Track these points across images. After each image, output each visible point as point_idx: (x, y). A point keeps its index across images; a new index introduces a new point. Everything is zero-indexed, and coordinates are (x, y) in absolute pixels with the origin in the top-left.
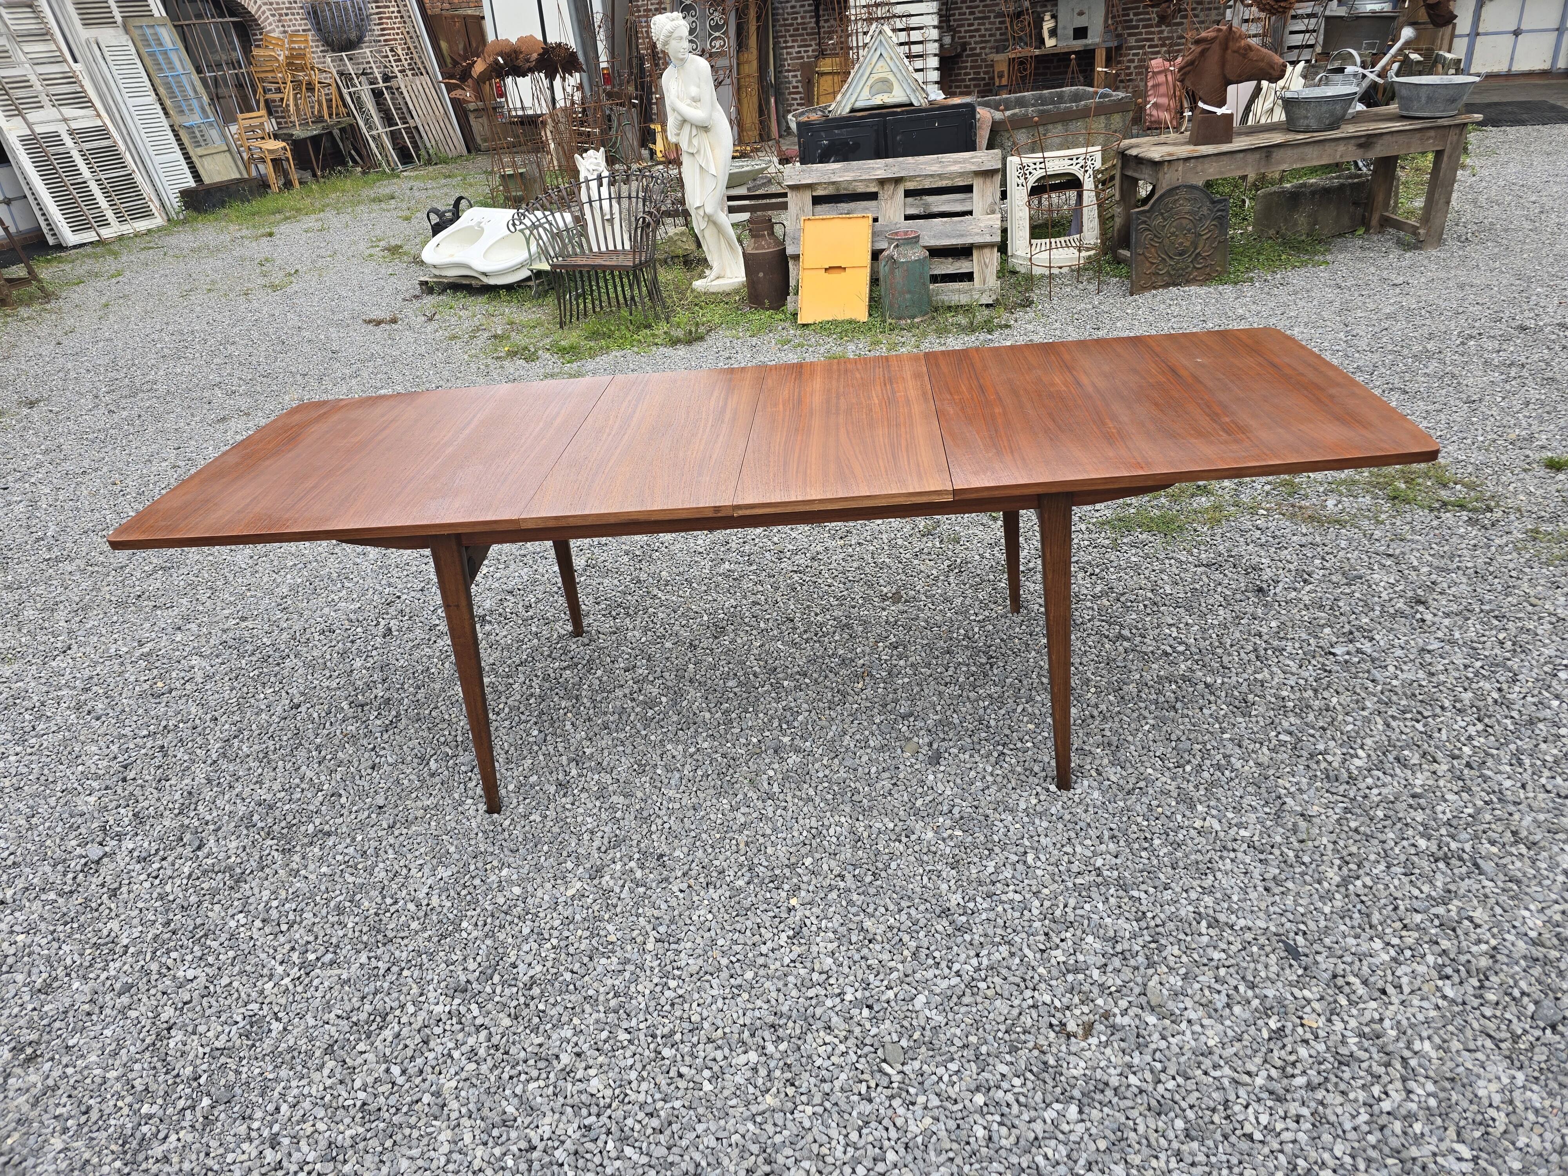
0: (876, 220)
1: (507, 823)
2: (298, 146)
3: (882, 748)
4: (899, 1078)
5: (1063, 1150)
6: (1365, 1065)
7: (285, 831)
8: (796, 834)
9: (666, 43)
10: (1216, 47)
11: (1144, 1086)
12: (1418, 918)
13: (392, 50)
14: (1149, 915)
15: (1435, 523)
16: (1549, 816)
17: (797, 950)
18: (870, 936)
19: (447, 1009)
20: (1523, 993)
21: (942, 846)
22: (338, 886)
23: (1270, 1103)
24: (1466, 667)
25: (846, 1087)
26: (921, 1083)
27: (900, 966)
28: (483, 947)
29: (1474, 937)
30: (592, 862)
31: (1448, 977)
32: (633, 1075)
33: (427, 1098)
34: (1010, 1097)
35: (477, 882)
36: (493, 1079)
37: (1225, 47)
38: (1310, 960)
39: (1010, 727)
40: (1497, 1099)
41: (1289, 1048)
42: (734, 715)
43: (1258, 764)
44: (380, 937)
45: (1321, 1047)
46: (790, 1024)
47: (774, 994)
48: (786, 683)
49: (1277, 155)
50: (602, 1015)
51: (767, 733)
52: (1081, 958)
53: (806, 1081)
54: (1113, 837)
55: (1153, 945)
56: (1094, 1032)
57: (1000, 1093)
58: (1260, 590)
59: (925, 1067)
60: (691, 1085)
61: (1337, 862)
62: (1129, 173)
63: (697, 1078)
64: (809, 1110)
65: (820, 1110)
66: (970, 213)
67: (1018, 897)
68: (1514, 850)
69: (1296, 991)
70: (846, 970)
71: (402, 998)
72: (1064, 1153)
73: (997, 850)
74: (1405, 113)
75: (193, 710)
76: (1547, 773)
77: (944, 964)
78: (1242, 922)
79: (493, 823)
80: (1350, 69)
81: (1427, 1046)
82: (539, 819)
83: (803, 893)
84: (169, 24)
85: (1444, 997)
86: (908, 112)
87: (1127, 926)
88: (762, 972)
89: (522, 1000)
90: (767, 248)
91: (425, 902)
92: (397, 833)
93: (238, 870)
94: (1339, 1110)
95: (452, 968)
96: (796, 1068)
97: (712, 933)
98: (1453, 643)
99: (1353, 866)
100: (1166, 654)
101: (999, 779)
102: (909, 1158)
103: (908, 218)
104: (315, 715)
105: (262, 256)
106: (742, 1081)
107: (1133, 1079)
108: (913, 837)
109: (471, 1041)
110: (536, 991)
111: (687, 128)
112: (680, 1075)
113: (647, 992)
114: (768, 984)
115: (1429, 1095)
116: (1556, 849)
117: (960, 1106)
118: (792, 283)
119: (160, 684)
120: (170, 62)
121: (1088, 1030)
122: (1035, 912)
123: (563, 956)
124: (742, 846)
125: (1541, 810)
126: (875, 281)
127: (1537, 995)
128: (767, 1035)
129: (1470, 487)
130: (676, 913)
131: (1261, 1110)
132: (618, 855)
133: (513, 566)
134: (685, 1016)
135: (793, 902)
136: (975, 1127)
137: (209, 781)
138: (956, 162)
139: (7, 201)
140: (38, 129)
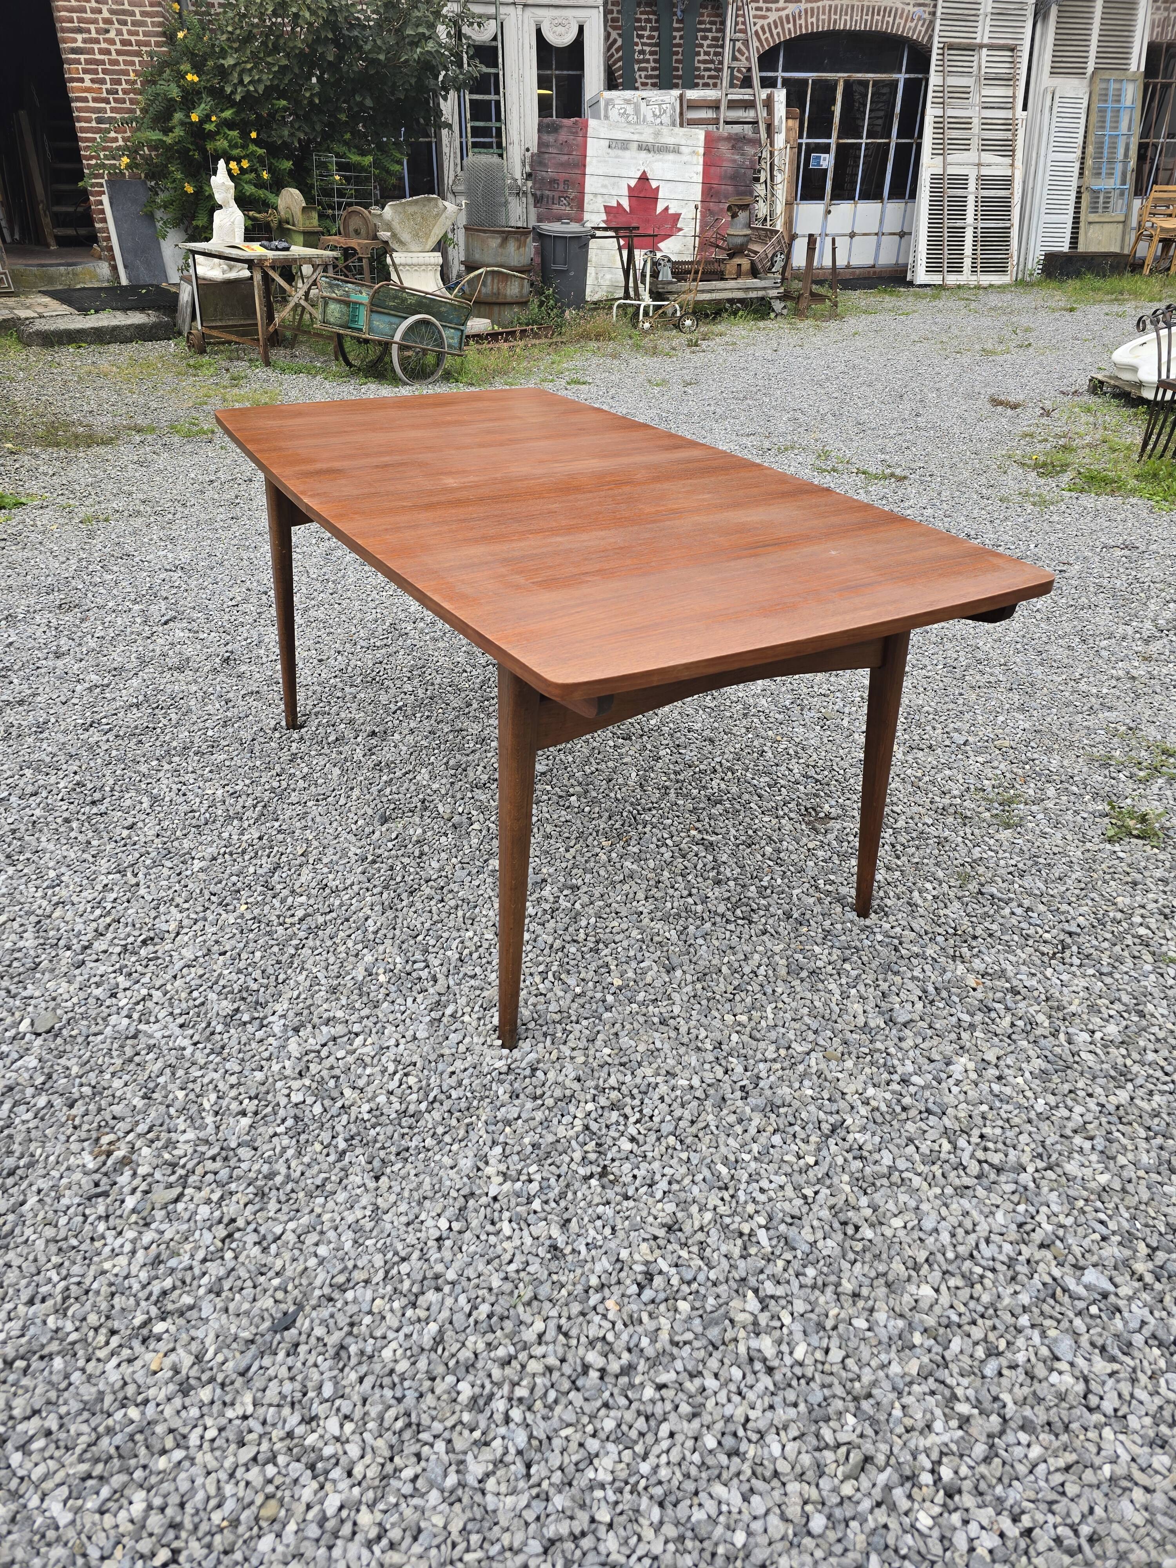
84: (1142, 80)
120: (1116, 121)
139: (902, 235)
140: (951, 170)
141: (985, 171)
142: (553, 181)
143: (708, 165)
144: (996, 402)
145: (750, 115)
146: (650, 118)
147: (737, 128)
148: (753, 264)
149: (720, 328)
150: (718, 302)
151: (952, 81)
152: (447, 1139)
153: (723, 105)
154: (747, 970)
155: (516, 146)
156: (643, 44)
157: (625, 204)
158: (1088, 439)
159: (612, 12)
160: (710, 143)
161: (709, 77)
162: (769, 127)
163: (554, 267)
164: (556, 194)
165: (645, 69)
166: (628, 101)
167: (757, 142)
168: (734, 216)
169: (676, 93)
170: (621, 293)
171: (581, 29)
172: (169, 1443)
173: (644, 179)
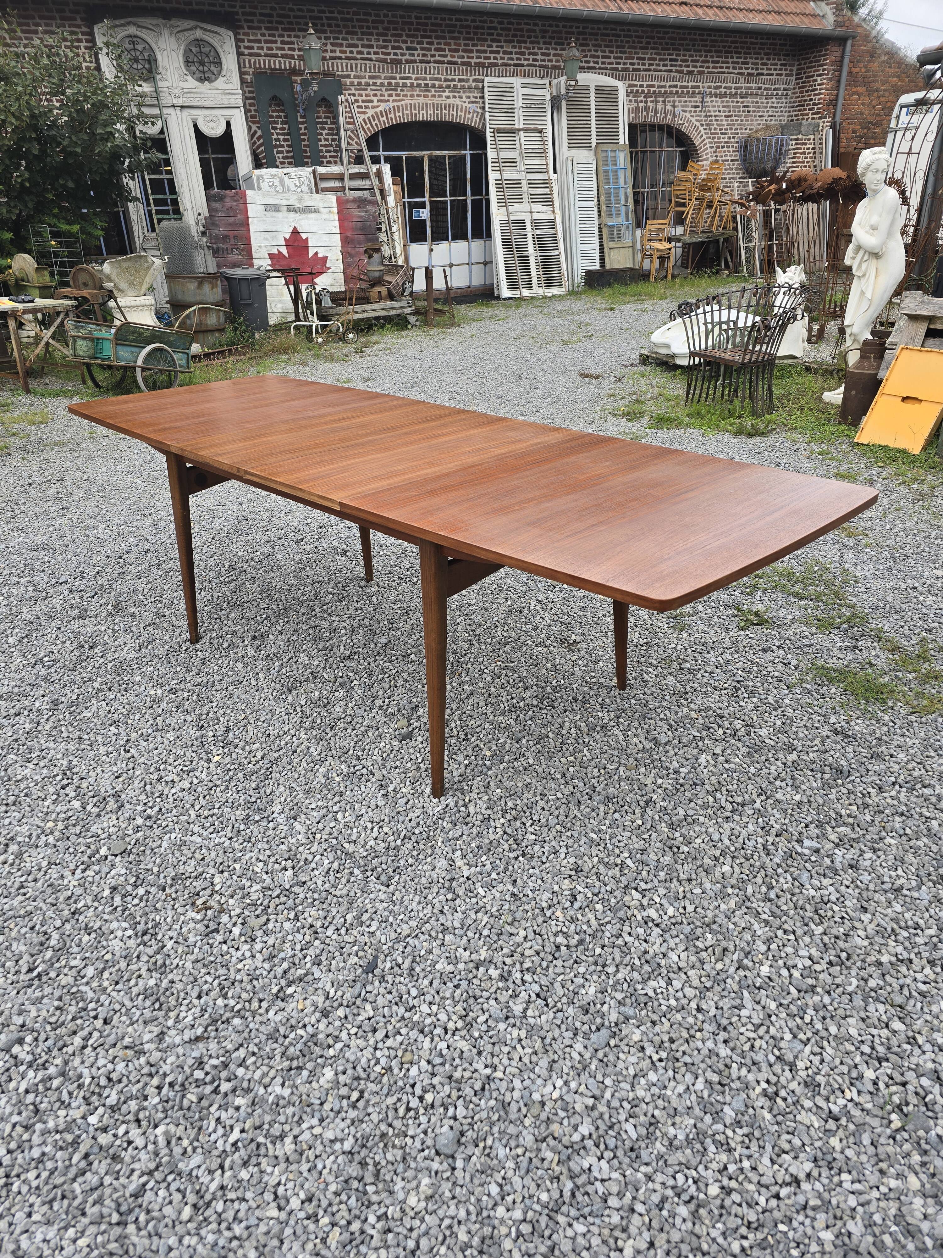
2: (689, 248)
84: (628, 150)
90: (867, 369)
111: (861, 254)
120: (616, 178)
139: (485, 263)
140: (513, 217)
141: (536, 217)
142: (225, 237)
143: (342, 221)
144: (584, 376)
145: (366, 183)
146: (293, 188)
147: (358, 194)
148: (389, 290)
149: (374, 338)
150: (368, 320)
151: (503, 155)
152: (421, 857)
153: (347, 177)
154: (564, 732)
155: (190, 212)
156: (278, 134)
157: (284, 251)
158: (650, 395)
159: (250, 111)
160: (341, 205)
161: (331, 157)
162: (382, 191)
163: (242, 301)
164: (229, 247)
165: (282, 152)
166: (274, 177)
167: (375, 203)
168: (370, 257)
169: (310, 169)
170: (292, 318)
171: (228, 123)
172: (330, 1041)
173: (295, 232)
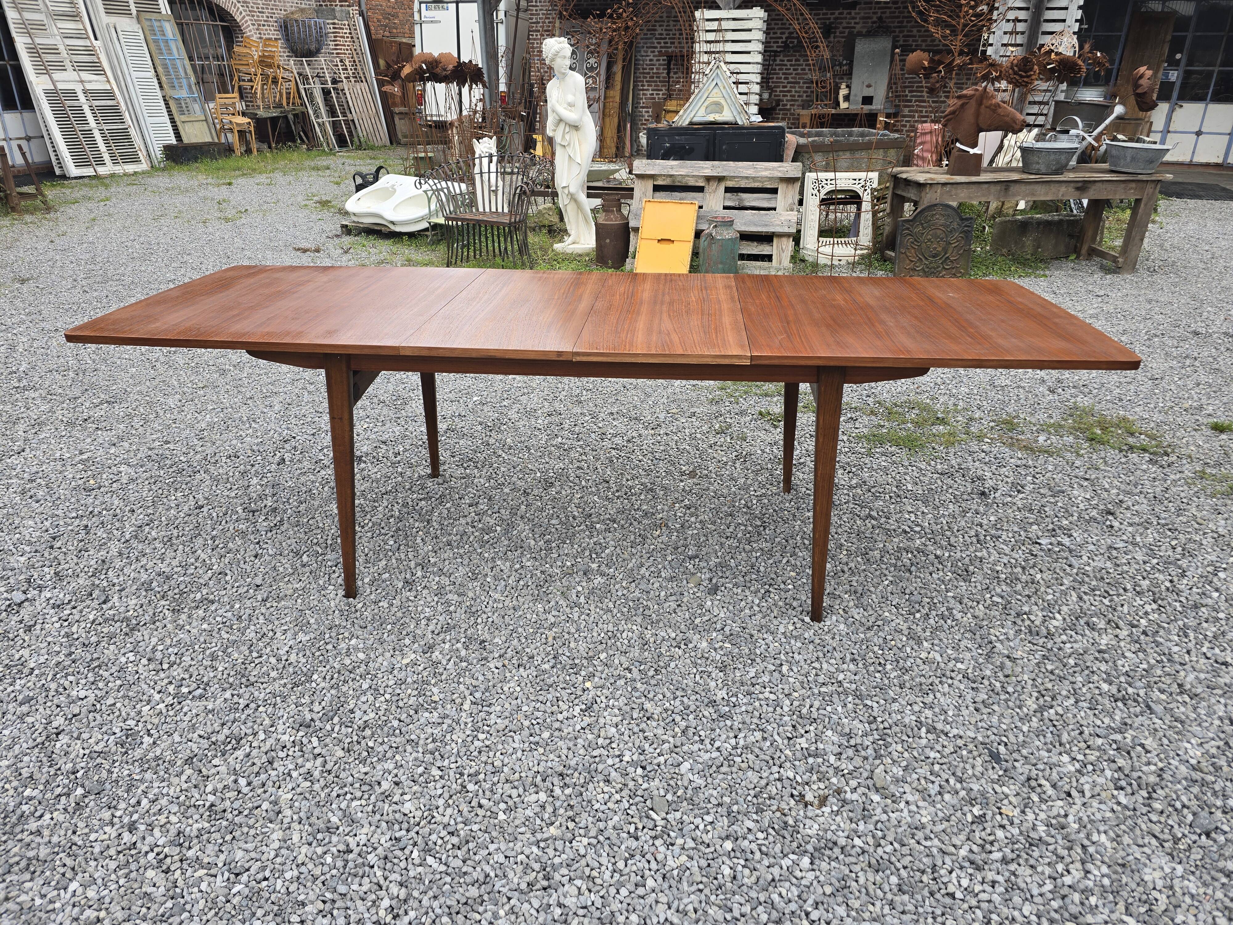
0: (701, 207)
1: (360, 605)
2: (260, 123)
3: (671, 579)
4: (663, 823)
5: (795, 891)
6: (1051, 848)
7: (177, 596)
8: (595, 634)
9: (553, 60)
10: (973, 102)
11: (866, 847)
12: (1099, 741)
13: (341, 61)
14: (879, 719)
15: (1123, 460)
16: (1209, 676)
17: (587, 720)
18: (648, 715)
19: (292, 739)
20: (1184, 806)
21: (714, 654)
22: (215, 640)
23: (970, 871)
24: (1145, 563)
25: (618, 825)
26: (681, 830)
27: (671, 740)
28: (329, 695)
29: (1144, 760)
30: (426, 641)
31: (1122, 789)
32: (441, 802)
33: (265, 806)
34: (754, 846)
35: (330, 647)
36: (323, 795)
37: (980, 103)
38: (1009, 765)
39: (776, 573)
40: (1160, 884)
41: (988, 831)
42: (554, 545)
43: (975, 617)
44: (244, 680)
45: (1016, 831)
46: (576, 774)
47: (565, 751)
48: (598, 526)
49: (1014, 188)
50: (420, 755)
51: (579, 560)
52: (821, 746)
53: (585, 819)
54: (853, 660)
55: (881, 742)
56: (828, 803)
57: (746, 842)
58: (983, 494)
59: (685, 817)
60: (489, 813)
61: (1035, 694)
62: (899, 192)
63: (494, 809)
64: (585, 841)
65: (594, 841)
66: (775, 209)
67: (773, 697)
68: (1179, 698)
69: (996, 787)
70: (626, 738)
71: (256, 727)
72: (796, 893)
73: (758, 660)
74: (1113, 168)
75: (116, 502)
76: (1207, 644)
77: (707, 741)
78: (955, 731)
79: (349, 605)
80: (1073, 132)
81: (1103, 837)
82: (386, 605)
83: (596, 679)
84: (173, 20)
85: (1119, 803)
86: (733, 128)
87: (860, 726)
88: (557, 733)
89: (355, 738)
90: (614, 220)
91: (284, 658)
92: (268, 605)
93: (134, 622)
94: (1029, 880)
95: (300, 708)
96: (577, 809)
97: (519, 701)
98: (1135, 544)
99: (1048, 699)
100: (905, 532)
101: (764, 610)
102: (666, 885)
103: (725, 208)
104: (215, 515)
105: (221, 198)
106: (532, 815)
107: (857, 842)
108: (690, 646)
109: (309, 765)
110: (368, 732)
111: (562, 126)
112: (480, 806)
113: (460, 741)
114: (560, 743)
115: (1103, 876)
116: (1213, 700)
117: (712, 849)
118: (631, 249)
119: (92, 482)
120: (169, 49)
121: (823, 801)
122: (786, 709)
123: (394, 707)
124: (550, 639)
125: (1201, 671)
126: (695, 254)
127: (1195, 809)
128: (556, 780)
129: (1152, 437)
130: (491, 684)
131: (963, 875)
132: (448, 638)
133: (388, 425)
134: (490, 761)
135: (588, 685)
136: (723, 867)
137: (120, 554)
138: (766, 169)
139: (28, 139)
140: (59, 86)
141: (88, 86)
151: (27, 15)
